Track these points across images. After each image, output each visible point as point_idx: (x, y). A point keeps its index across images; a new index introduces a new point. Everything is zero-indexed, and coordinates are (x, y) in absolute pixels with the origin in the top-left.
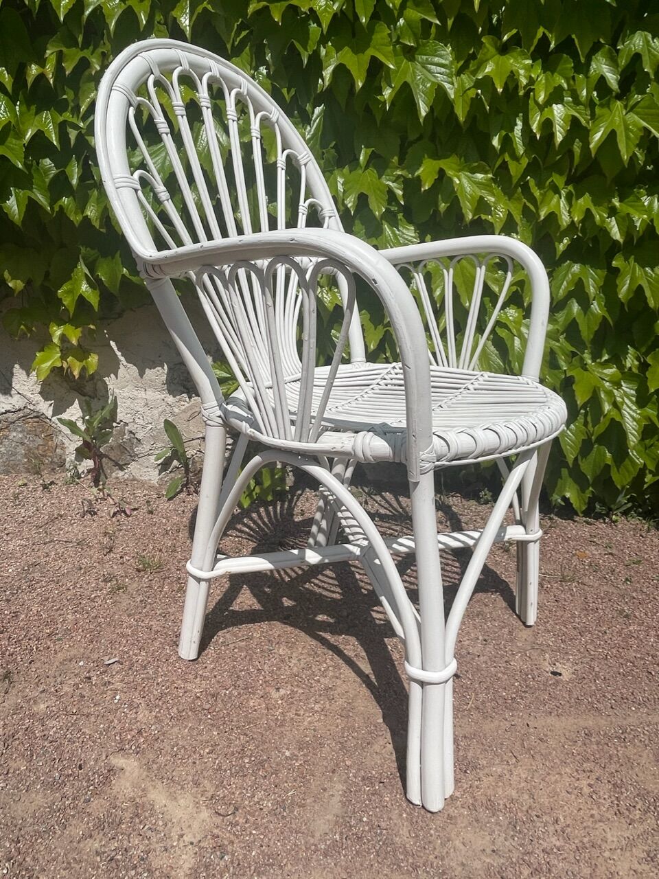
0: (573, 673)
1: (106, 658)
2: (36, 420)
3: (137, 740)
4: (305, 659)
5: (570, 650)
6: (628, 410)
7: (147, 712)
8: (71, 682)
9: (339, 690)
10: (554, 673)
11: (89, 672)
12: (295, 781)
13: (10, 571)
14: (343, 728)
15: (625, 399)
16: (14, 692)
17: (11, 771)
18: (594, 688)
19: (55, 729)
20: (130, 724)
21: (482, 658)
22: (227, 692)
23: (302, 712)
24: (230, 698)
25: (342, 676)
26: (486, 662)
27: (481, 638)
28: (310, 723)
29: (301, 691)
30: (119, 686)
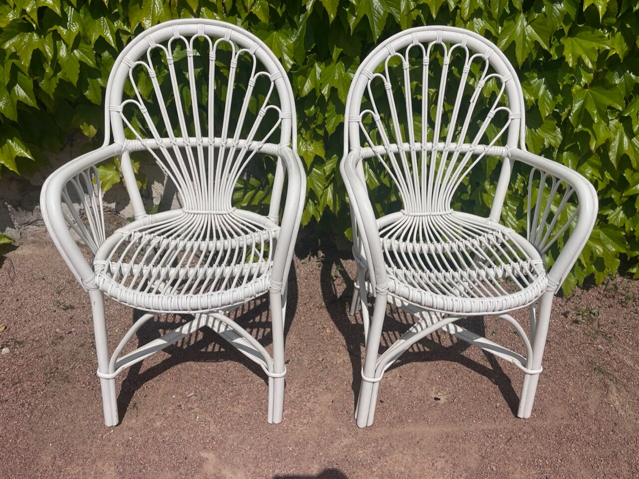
0: (447, 399)
1: (187, 393)
2: (109, 213)
3: (212, 443)
4: (298, 391)
5: (448, 384)
6: (510, 221)
7: (215, 426)
8: (170, 408)
9: (317, 411)
10: (436, 399)
11: (179, 402)
12: (294, 463)
13: (116, 331)
14: (319, 434)
15: (509, 213)
16: (141, 415)
17: (151, 461)
18: (456, 408)
19: (168, 437)
20: (207, 433)
21: (397, 389)
22: (257, 413)
23: (297, 424)
24: (258, 416)
25: (319, 402)
26: (399, 392)
27: (398, 376)
28: (301, 431)
29: (296, 412)
30: (197, 410)
